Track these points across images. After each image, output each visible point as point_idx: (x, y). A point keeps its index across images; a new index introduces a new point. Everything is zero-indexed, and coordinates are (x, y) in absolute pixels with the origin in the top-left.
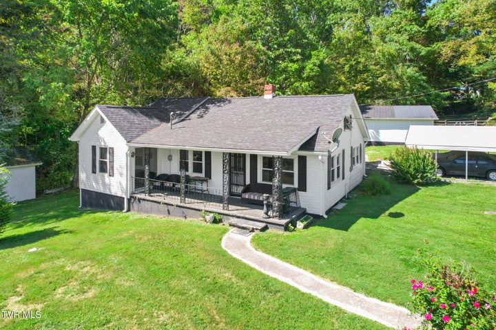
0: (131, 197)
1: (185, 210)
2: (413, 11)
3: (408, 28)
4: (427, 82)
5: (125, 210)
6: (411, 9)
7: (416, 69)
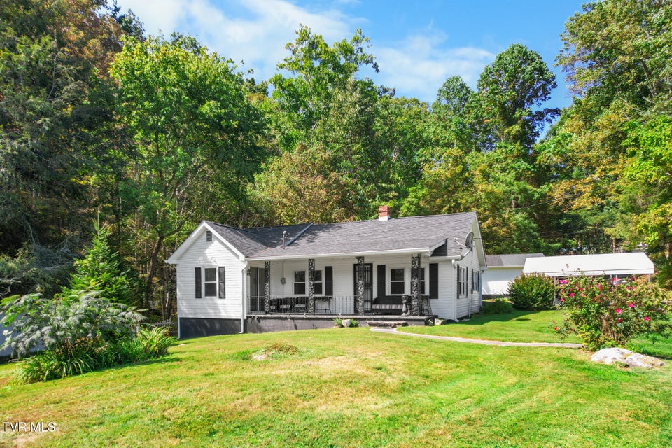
0: (248, 317)
1: (315, 322)
2: (520, 145)
3: (515, 166)
4: (538, 231)
5: (242, 332)
6: (518, 143)
7: (526, 214)
